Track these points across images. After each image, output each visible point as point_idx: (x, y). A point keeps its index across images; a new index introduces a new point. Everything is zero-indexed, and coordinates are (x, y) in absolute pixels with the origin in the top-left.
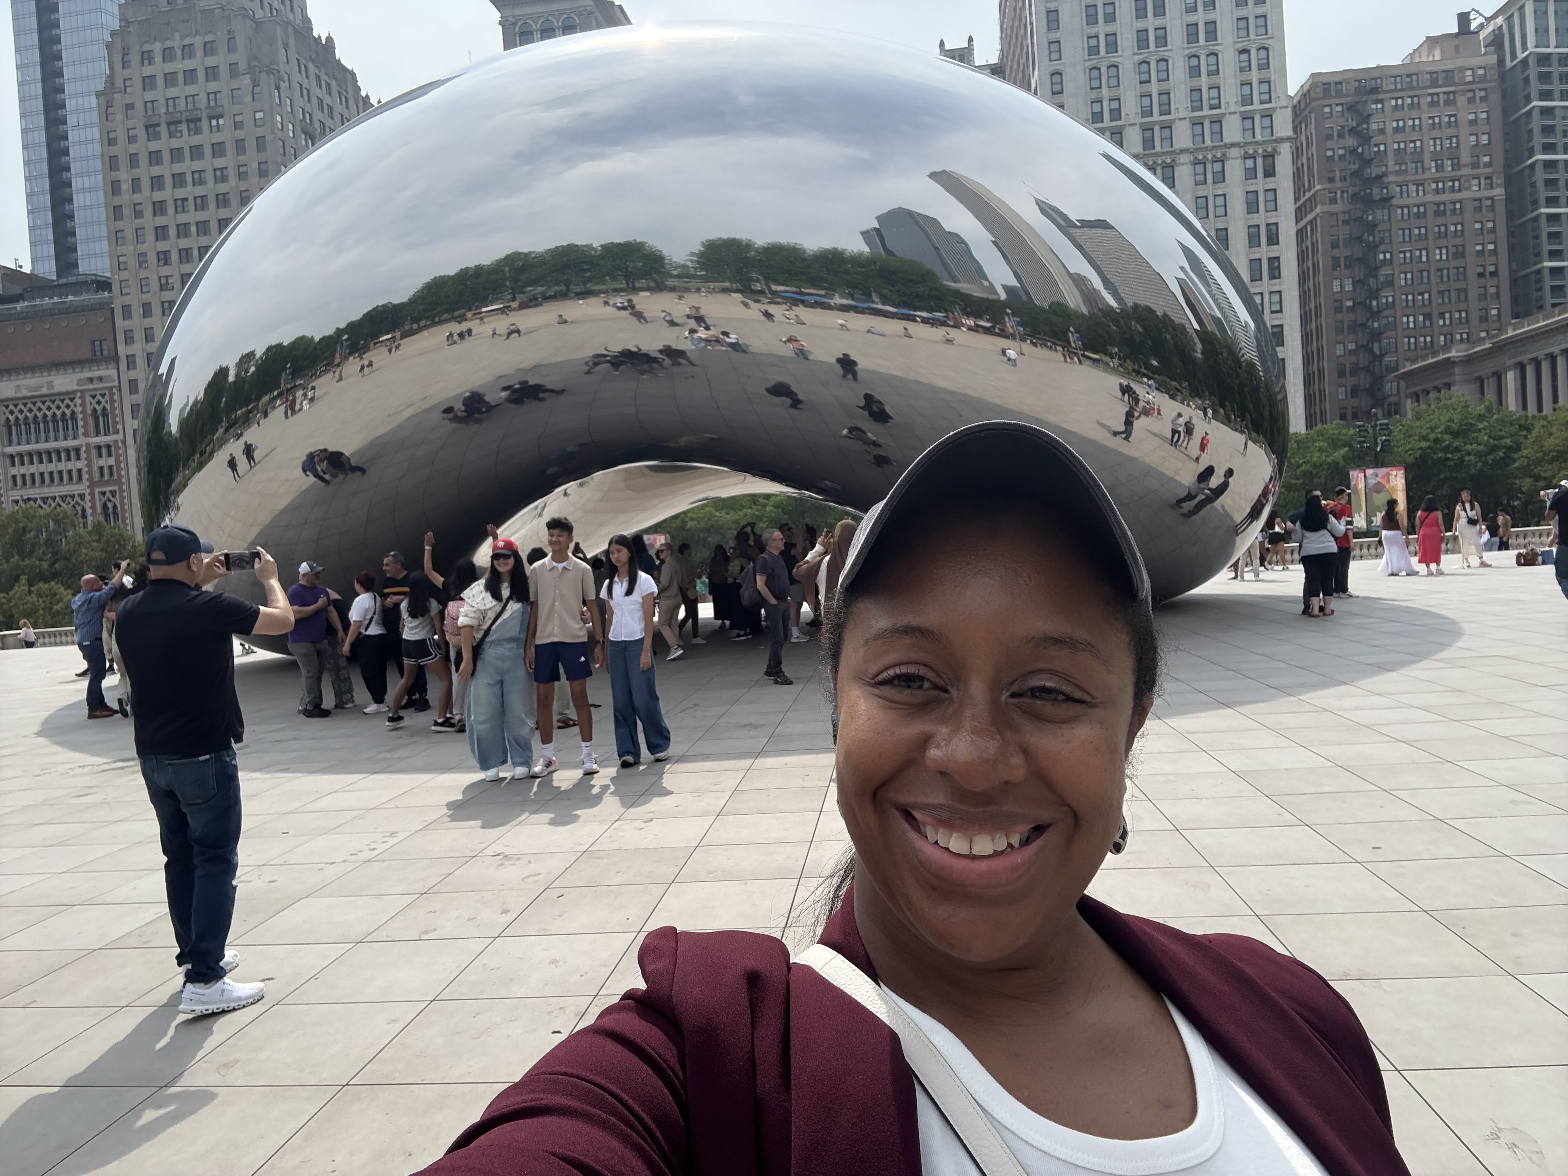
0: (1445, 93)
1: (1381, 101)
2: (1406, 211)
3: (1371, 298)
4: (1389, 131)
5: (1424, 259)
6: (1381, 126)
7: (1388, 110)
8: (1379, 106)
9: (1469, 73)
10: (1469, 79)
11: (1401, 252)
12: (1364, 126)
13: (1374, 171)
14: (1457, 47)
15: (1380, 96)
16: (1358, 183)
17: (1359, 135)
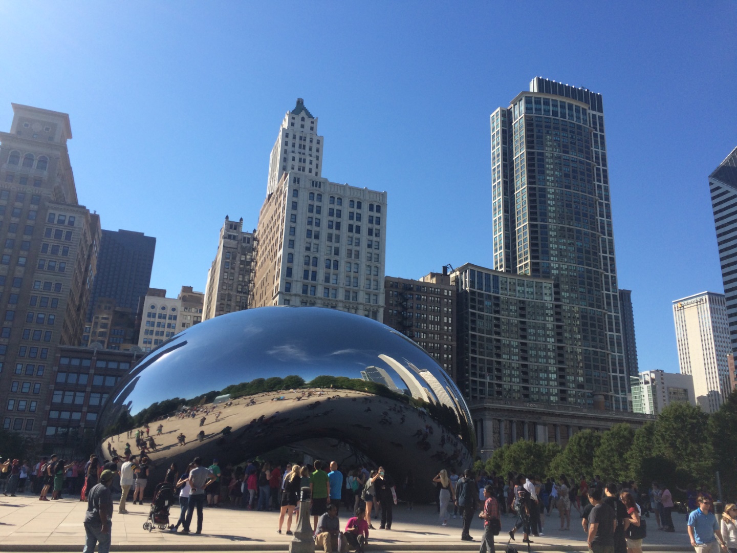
0: (436, 297)
1: (412, 295)
4: (414, 308)
6: (411, 305)
7: (415, 299)
9: (446, 291)
10: (446, 294)
12: (405, 303)
13: (408, 323)
14: (442, 280)
15: (412, 292)
17: (403, 306)
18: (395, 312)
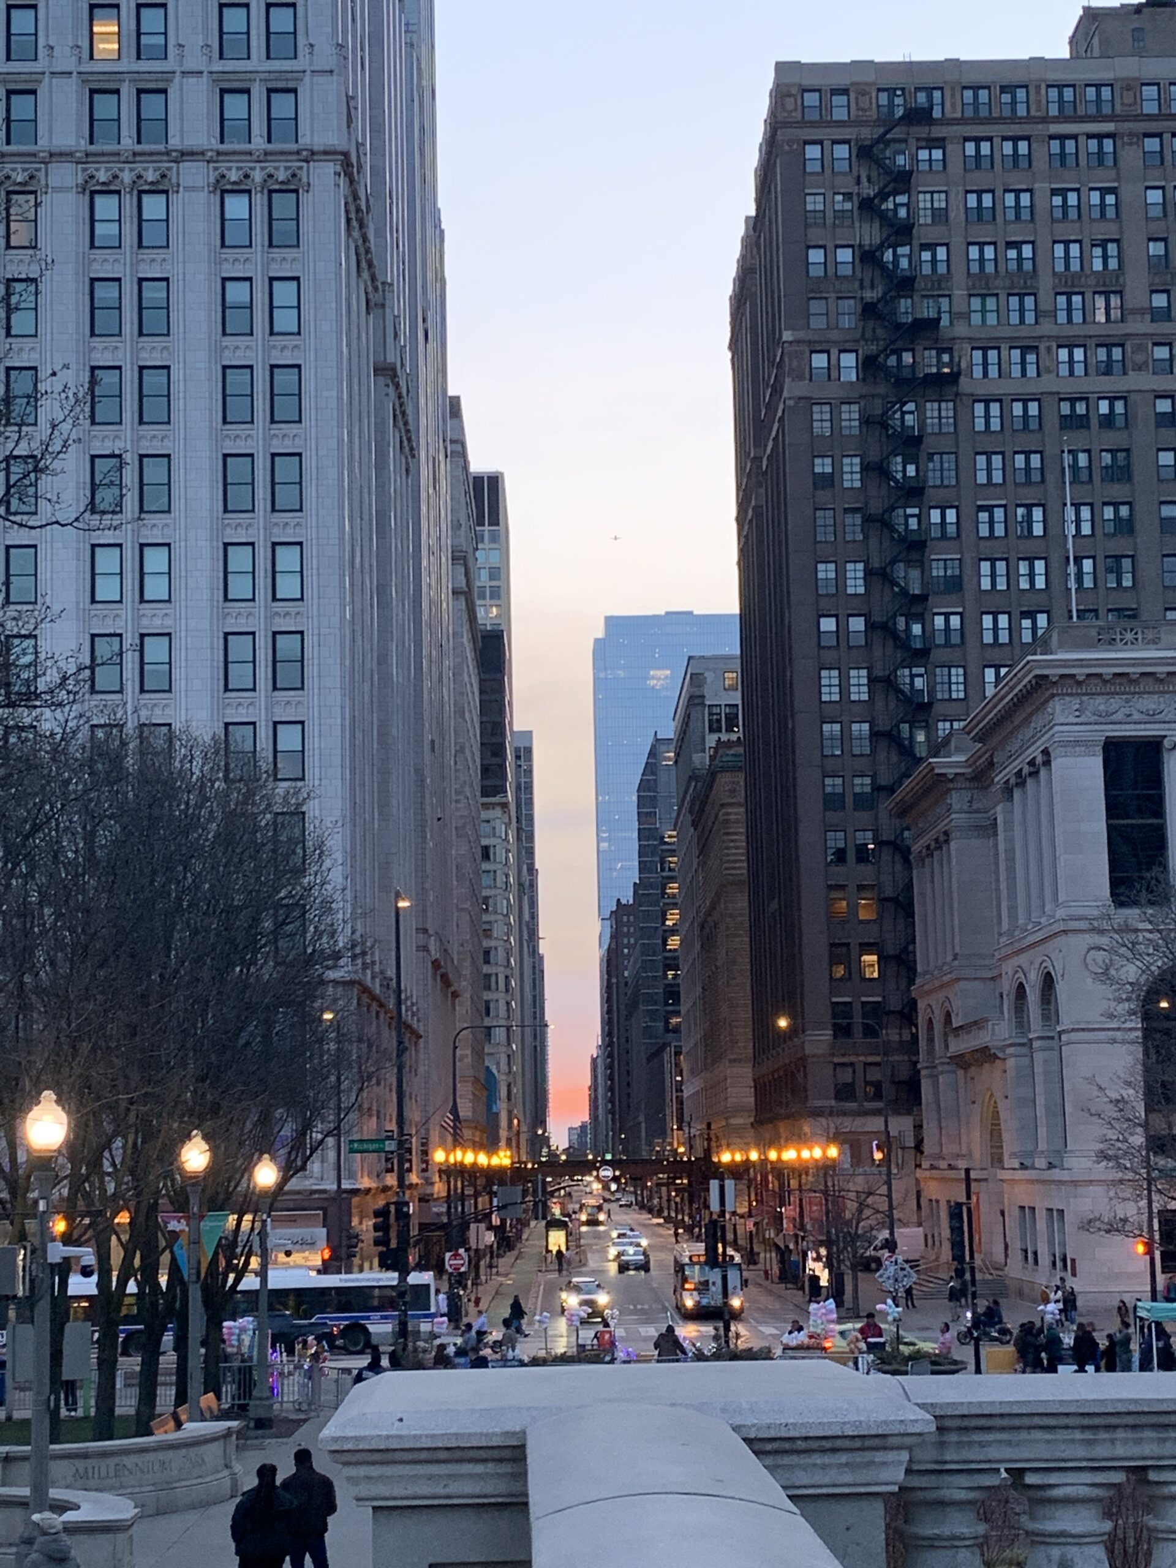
0: (1090, 136)
1: (939, 143)
2: (995, 408)
3: (911, 617)
4: (956, 215)
5: (1038, 530)
6: (939, 202)
7: (955, 167)
8: (937, 154)
9: (1150, 92)
10: (1151, 108)
11: (981, 508)
12: (902, 199)
13: (921, 308)
15: (937, 132)
16: (880, 332)
17: (886, 220)
18: (845, 255)
